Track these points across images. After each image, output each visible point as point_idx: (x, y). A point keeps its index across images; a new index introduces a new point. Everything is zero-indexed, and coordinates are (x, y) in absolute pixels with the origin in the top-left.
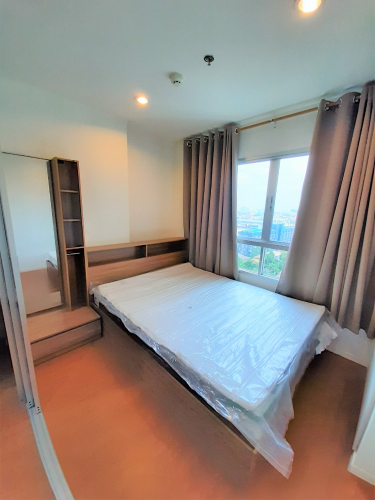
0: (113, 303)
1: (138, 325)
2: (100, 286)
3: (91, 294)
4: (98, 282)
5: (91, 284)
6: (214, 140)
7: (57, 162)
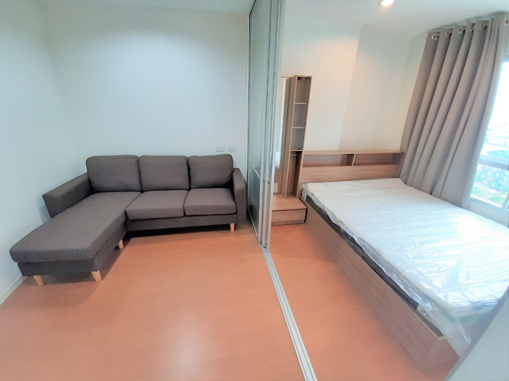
0: (319, 199)
1: (340, 219)
2: (308, 184)
3: (301, 189)
4: (307, 181)
5: (302, 181)
6: (473, 31)
7: (297, 78)
